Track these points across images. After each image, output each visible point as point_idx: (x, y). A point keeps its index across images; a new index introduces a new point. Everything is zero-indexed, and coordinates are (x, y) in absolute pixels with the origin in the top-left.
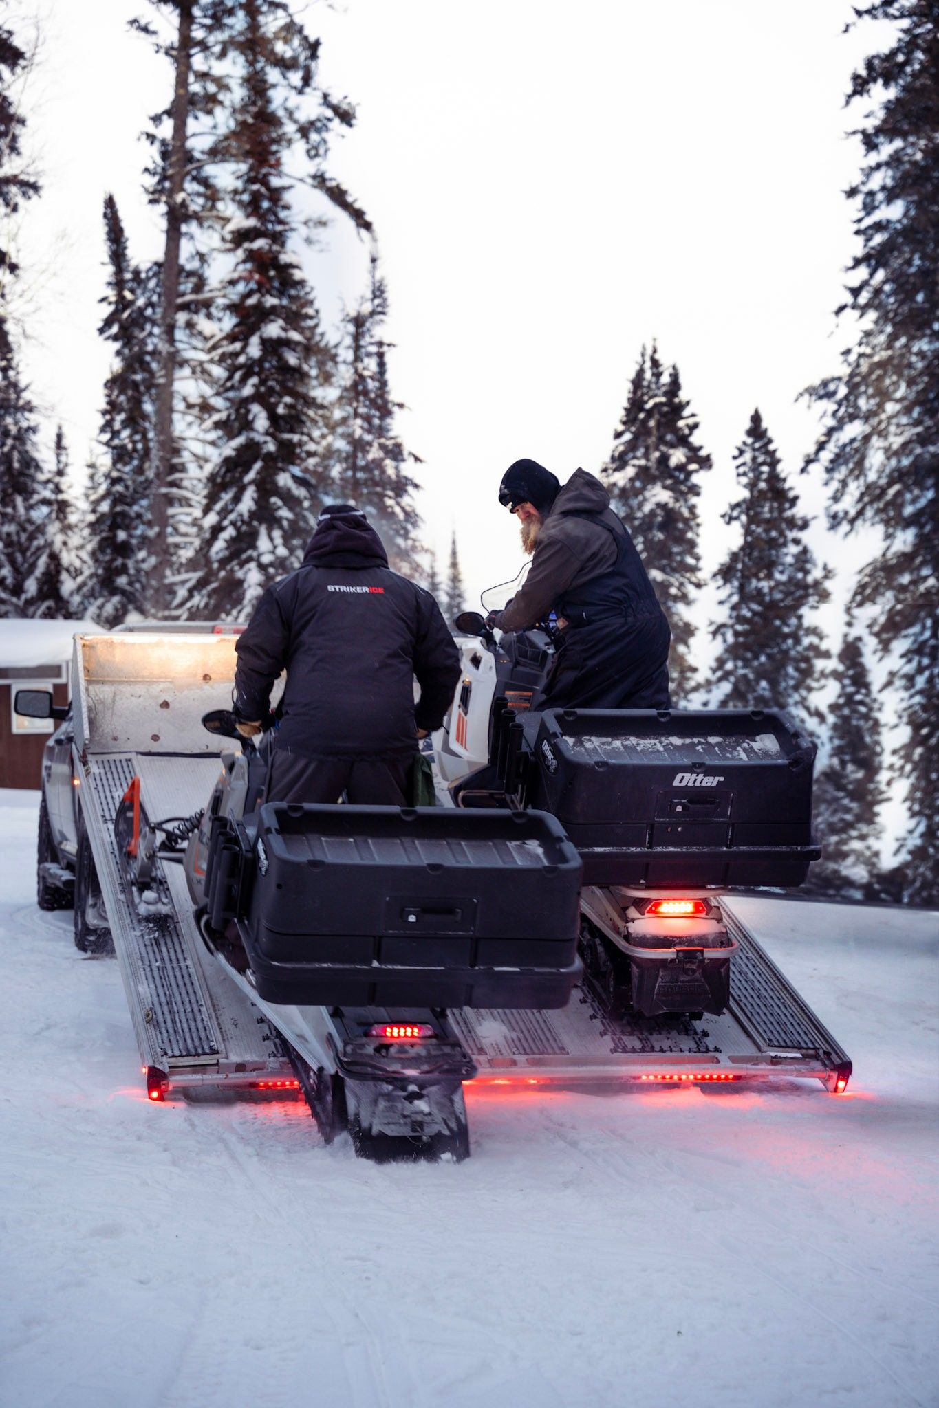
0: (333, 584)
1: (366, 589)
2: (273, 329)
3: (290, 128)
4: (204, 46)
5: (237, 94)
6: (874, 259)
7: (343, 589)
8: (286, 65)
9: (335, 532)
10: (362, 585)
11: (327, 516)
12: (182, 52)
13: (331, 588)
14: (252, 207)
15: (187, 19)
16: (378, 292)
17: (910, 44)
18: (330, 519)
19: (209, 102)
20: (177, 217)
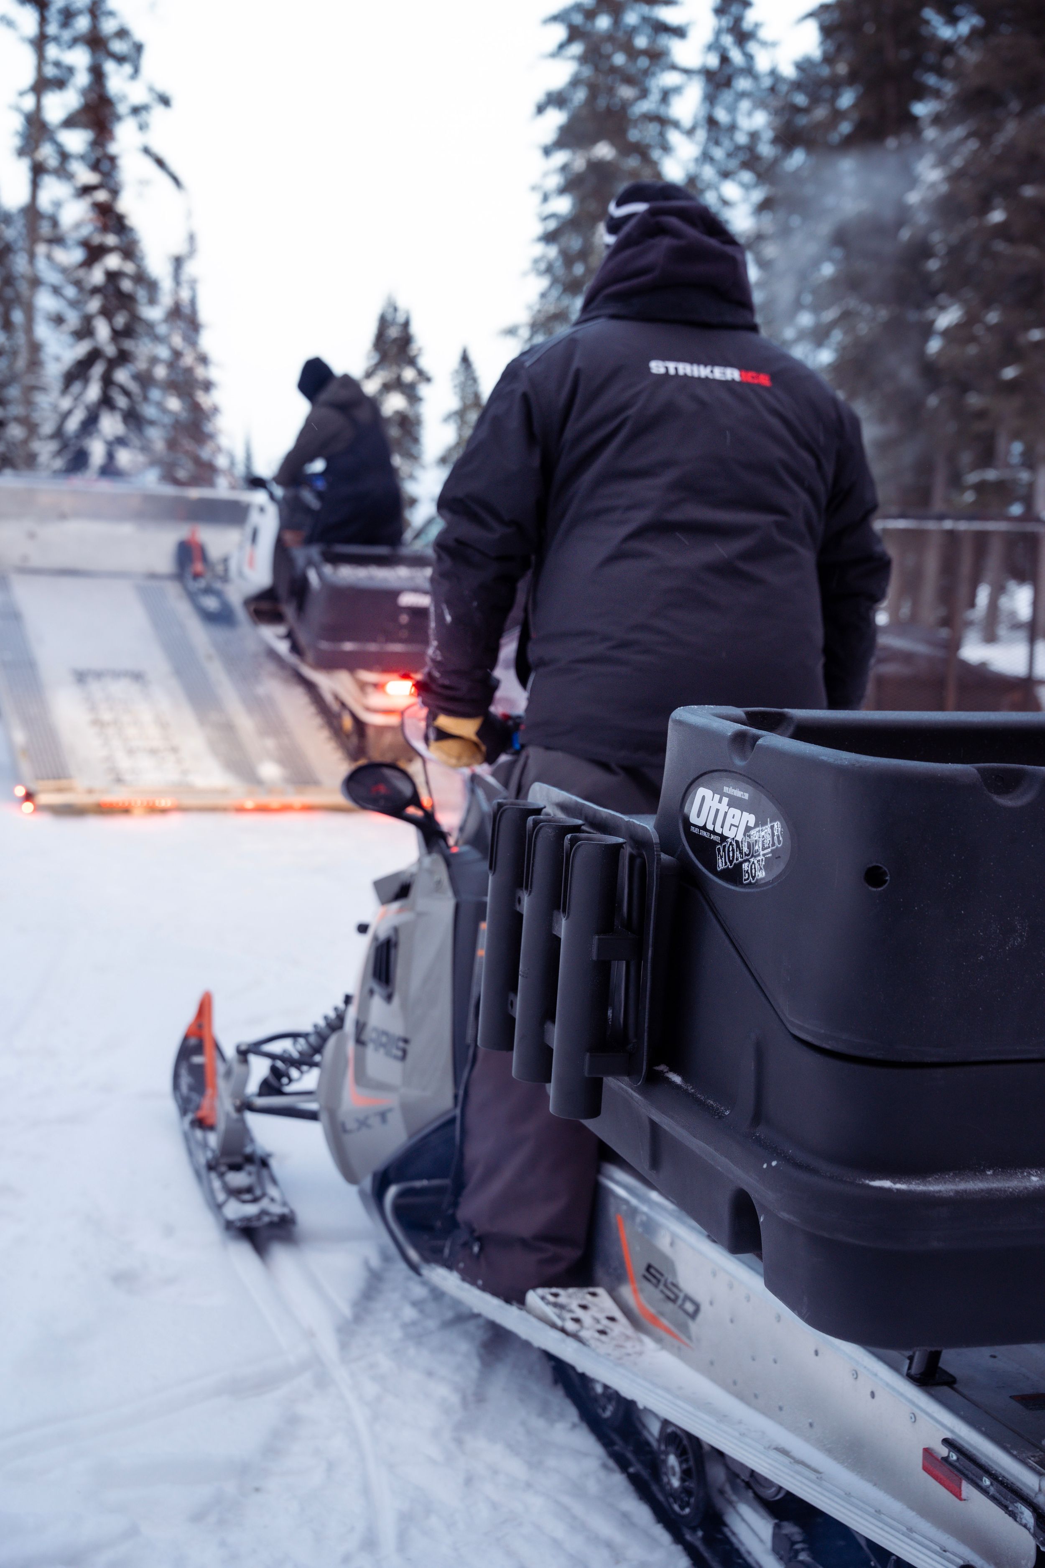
0: (665, 357)
1: (732, 374)
2: (113, 261)
3: (122, 109)
4: (56, 39)
5: (82, 79)
6: (549, 238)
7: (685, 369)
8: (120, 59)
9: (666, 242)
10: (726, 363)
11: (639, 207)
12: (40, 42)
13: (657, 367)
14: (95, 167)
15: (43, 21)
16: (192, 238)
17: (575, 82)
18: (651, 212)
19: (60, 84)
20: (38, 170)
